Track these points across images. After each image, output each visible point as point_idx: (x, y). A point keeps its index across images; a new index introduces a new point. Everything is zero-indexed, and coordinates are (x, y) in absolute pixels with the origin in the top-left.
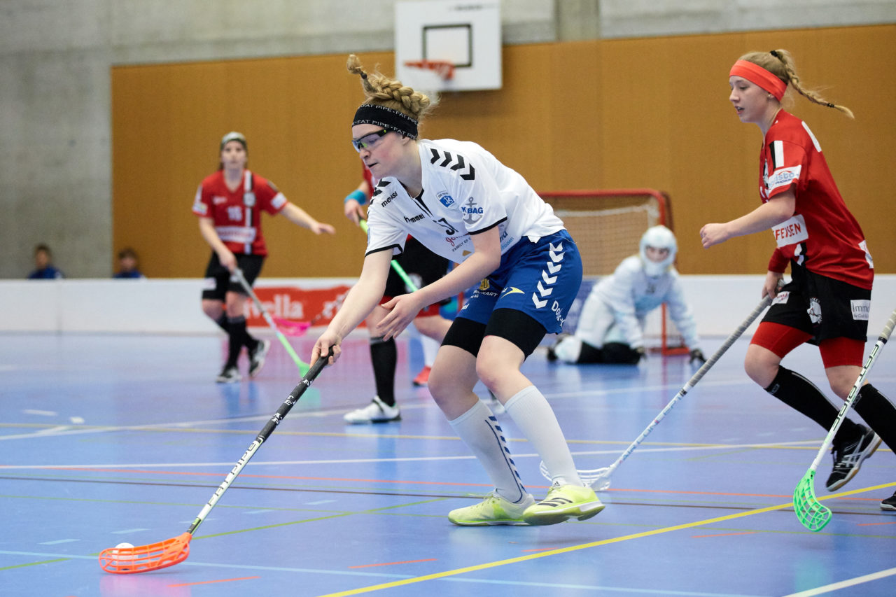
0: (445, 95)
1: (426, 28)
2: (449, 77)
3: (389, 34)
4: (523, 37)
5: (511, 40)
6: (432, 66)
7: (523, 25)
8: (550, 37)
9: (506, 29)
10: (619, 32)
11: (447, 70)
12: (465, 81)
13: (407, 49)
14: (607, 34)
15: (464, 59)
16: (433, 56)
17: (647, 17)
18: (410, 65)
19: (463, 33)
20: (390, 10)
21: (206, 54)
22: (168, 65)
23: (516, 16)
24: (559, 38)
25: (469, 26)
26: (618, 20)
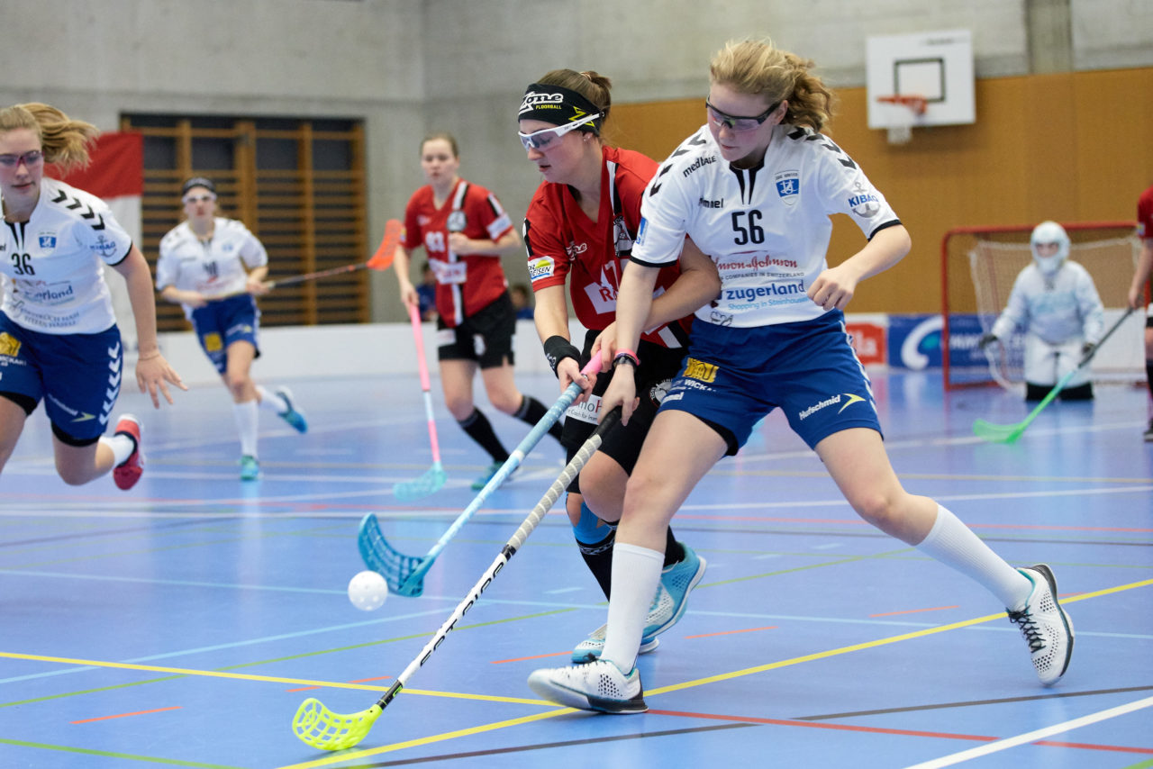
0: (918, 131)
1: (898, 64)
2: (921, 112)
3: (861, 70)
4: (994, 71)
5: (984, 73)
6: (905, 101)
7: (995, 58)
8: (1022, 69)
9: (979, 63)
10: (1092, 64)
11: (919, 104)
12: (939, 115)
13: (879, 85)
14: (1080, 65)
15: (936, 93)
16: (906, 91)
17: (1120, 49)
18: (883, 100)
19: (935, 67)
20: (861, 46)
21: (676, 93)
22: (639, 105)
23: (988, 49)
24: (1032, 70)
25: (941, 61)
26: (1091, 52)
